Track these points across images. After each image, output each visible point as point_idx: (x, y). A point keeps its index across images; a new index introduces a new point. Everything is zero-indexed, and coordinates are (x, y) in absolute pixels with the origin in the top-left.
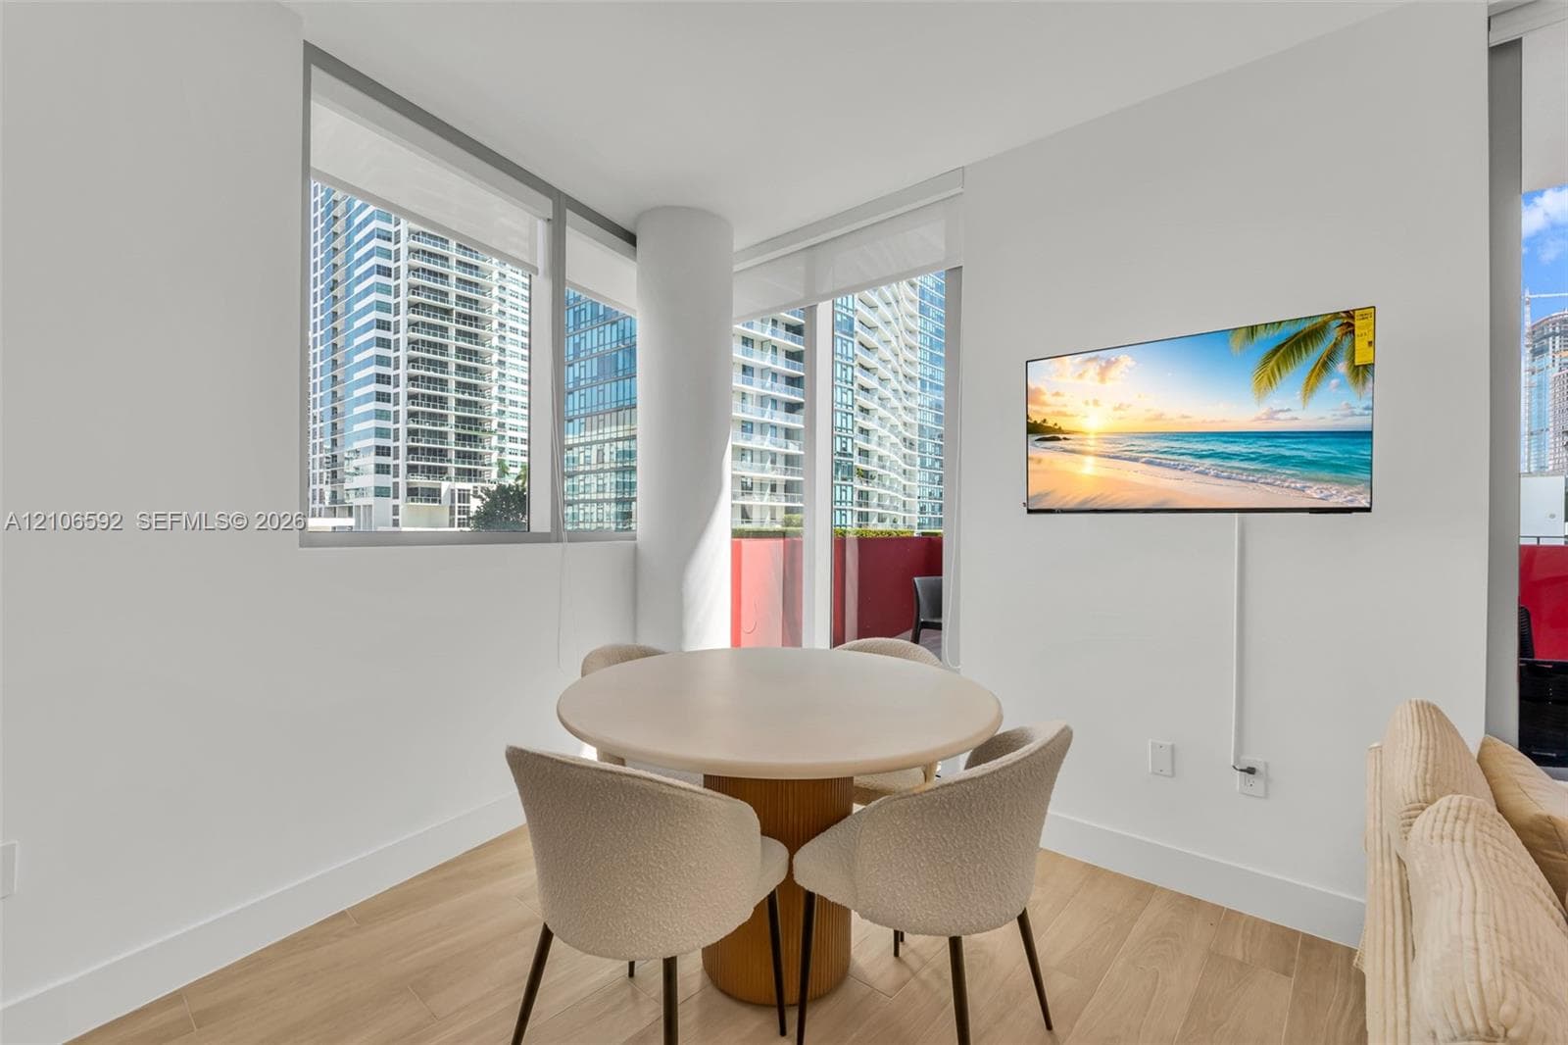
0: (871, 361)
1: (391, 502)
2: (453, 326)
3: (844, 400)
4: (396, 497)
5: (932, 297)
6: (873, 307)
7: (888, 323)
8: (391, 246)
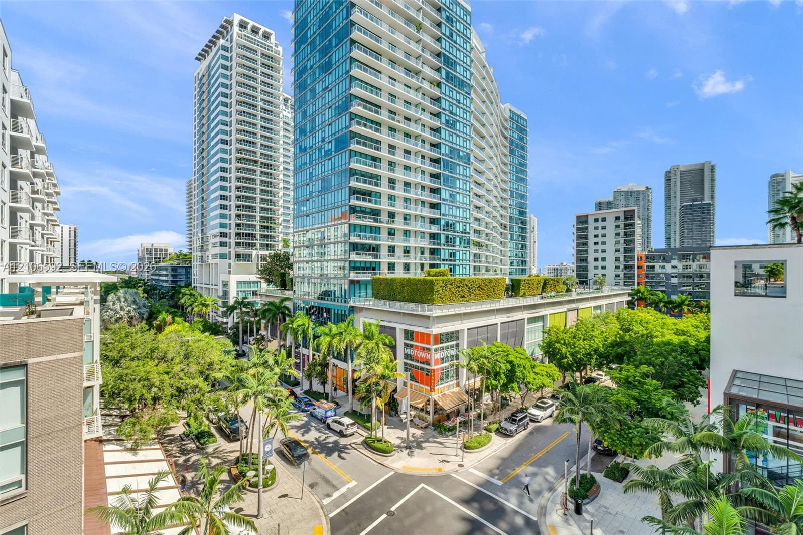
0: (482, 180)
1: (227, 261)
2: (259, 169)
3: (465, 201)
4: (230, 259)
5: (517, 144)
6: (482, 149)
7: (491, 158)
8: (227, 129)
